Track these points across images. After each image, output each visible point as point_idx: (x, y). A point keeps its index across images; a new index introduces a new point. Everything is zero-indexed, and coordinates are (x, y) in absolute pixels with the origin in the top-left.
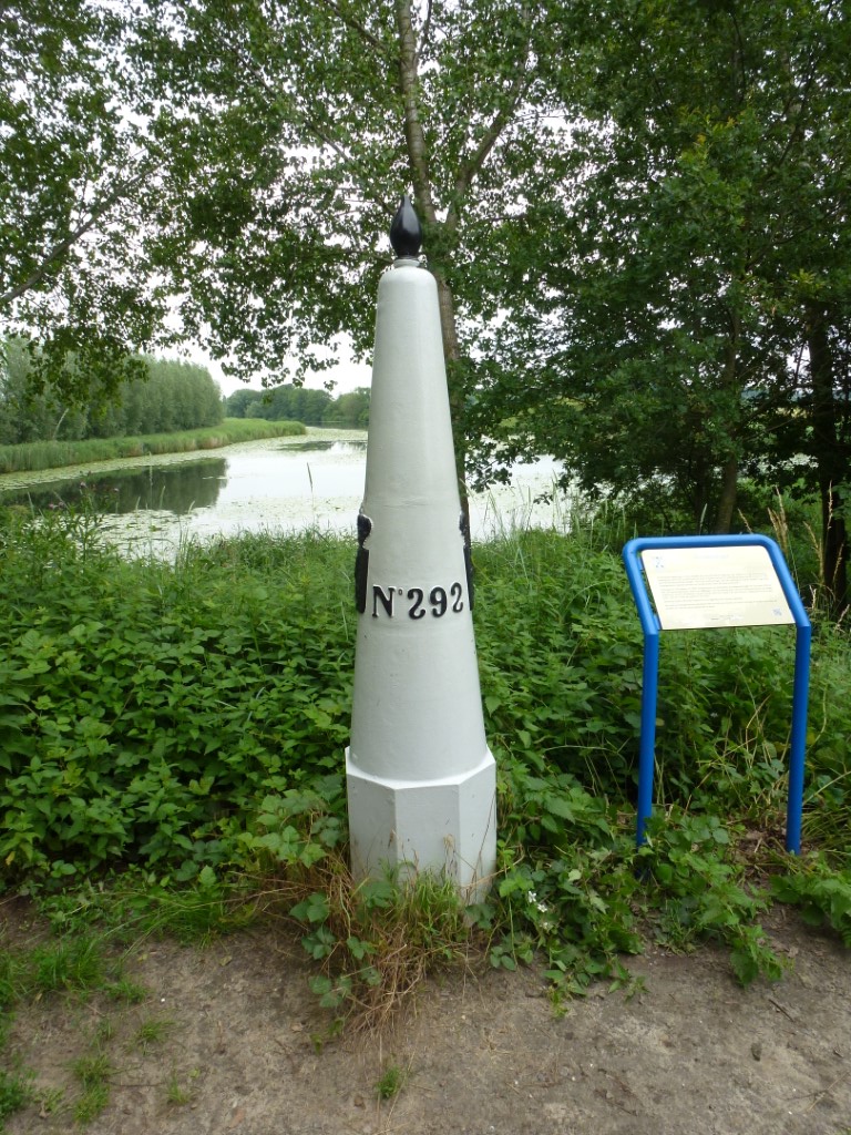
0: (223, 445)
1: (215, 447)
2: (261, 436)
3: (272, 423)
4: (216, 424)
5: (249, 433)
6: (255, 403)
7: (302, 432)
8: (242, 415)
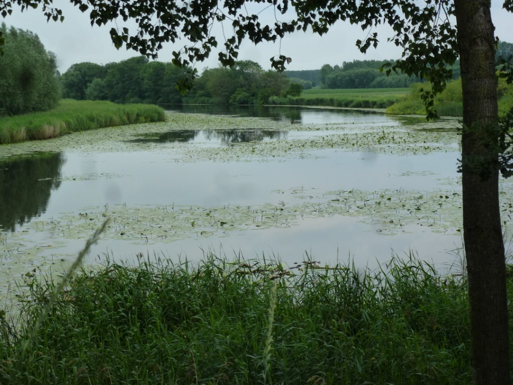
0: (61, 135)
1: (50, 137)
2: (108, 123)
3: (122, 107)
4: (50, 107)
5: (92, 119)
6: (96, 80)
7: (161, 119)
8: (82, 96)
